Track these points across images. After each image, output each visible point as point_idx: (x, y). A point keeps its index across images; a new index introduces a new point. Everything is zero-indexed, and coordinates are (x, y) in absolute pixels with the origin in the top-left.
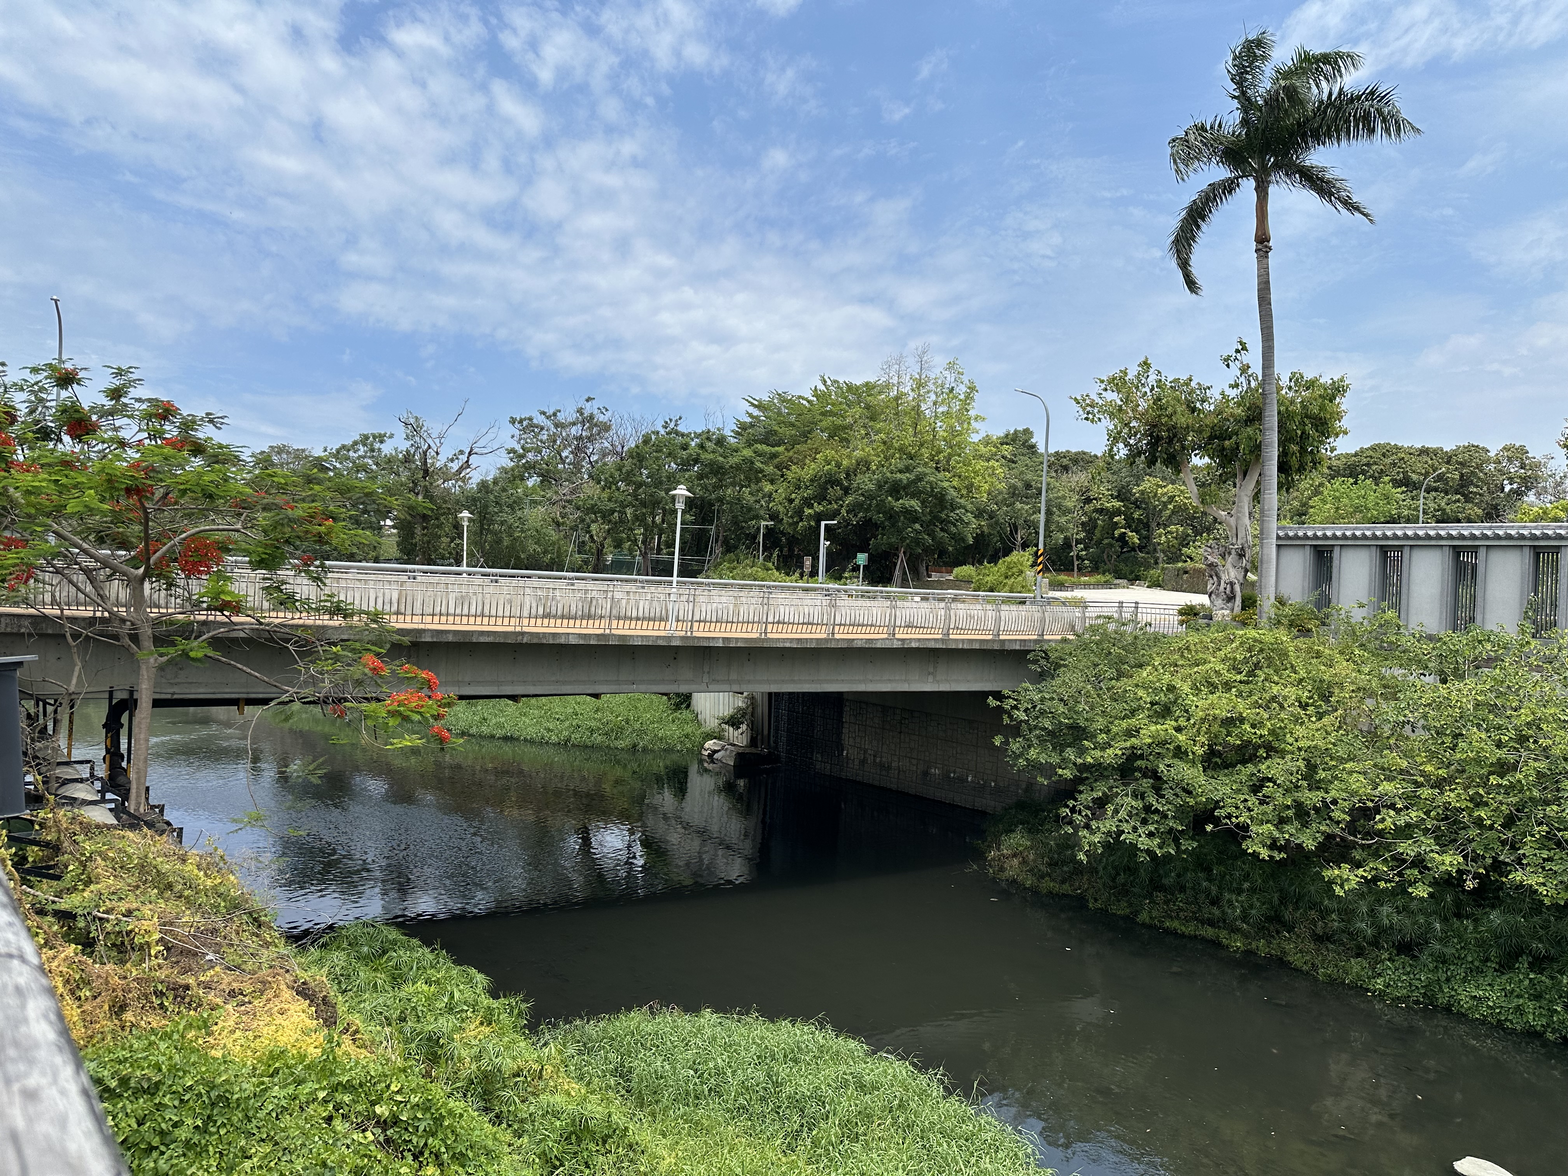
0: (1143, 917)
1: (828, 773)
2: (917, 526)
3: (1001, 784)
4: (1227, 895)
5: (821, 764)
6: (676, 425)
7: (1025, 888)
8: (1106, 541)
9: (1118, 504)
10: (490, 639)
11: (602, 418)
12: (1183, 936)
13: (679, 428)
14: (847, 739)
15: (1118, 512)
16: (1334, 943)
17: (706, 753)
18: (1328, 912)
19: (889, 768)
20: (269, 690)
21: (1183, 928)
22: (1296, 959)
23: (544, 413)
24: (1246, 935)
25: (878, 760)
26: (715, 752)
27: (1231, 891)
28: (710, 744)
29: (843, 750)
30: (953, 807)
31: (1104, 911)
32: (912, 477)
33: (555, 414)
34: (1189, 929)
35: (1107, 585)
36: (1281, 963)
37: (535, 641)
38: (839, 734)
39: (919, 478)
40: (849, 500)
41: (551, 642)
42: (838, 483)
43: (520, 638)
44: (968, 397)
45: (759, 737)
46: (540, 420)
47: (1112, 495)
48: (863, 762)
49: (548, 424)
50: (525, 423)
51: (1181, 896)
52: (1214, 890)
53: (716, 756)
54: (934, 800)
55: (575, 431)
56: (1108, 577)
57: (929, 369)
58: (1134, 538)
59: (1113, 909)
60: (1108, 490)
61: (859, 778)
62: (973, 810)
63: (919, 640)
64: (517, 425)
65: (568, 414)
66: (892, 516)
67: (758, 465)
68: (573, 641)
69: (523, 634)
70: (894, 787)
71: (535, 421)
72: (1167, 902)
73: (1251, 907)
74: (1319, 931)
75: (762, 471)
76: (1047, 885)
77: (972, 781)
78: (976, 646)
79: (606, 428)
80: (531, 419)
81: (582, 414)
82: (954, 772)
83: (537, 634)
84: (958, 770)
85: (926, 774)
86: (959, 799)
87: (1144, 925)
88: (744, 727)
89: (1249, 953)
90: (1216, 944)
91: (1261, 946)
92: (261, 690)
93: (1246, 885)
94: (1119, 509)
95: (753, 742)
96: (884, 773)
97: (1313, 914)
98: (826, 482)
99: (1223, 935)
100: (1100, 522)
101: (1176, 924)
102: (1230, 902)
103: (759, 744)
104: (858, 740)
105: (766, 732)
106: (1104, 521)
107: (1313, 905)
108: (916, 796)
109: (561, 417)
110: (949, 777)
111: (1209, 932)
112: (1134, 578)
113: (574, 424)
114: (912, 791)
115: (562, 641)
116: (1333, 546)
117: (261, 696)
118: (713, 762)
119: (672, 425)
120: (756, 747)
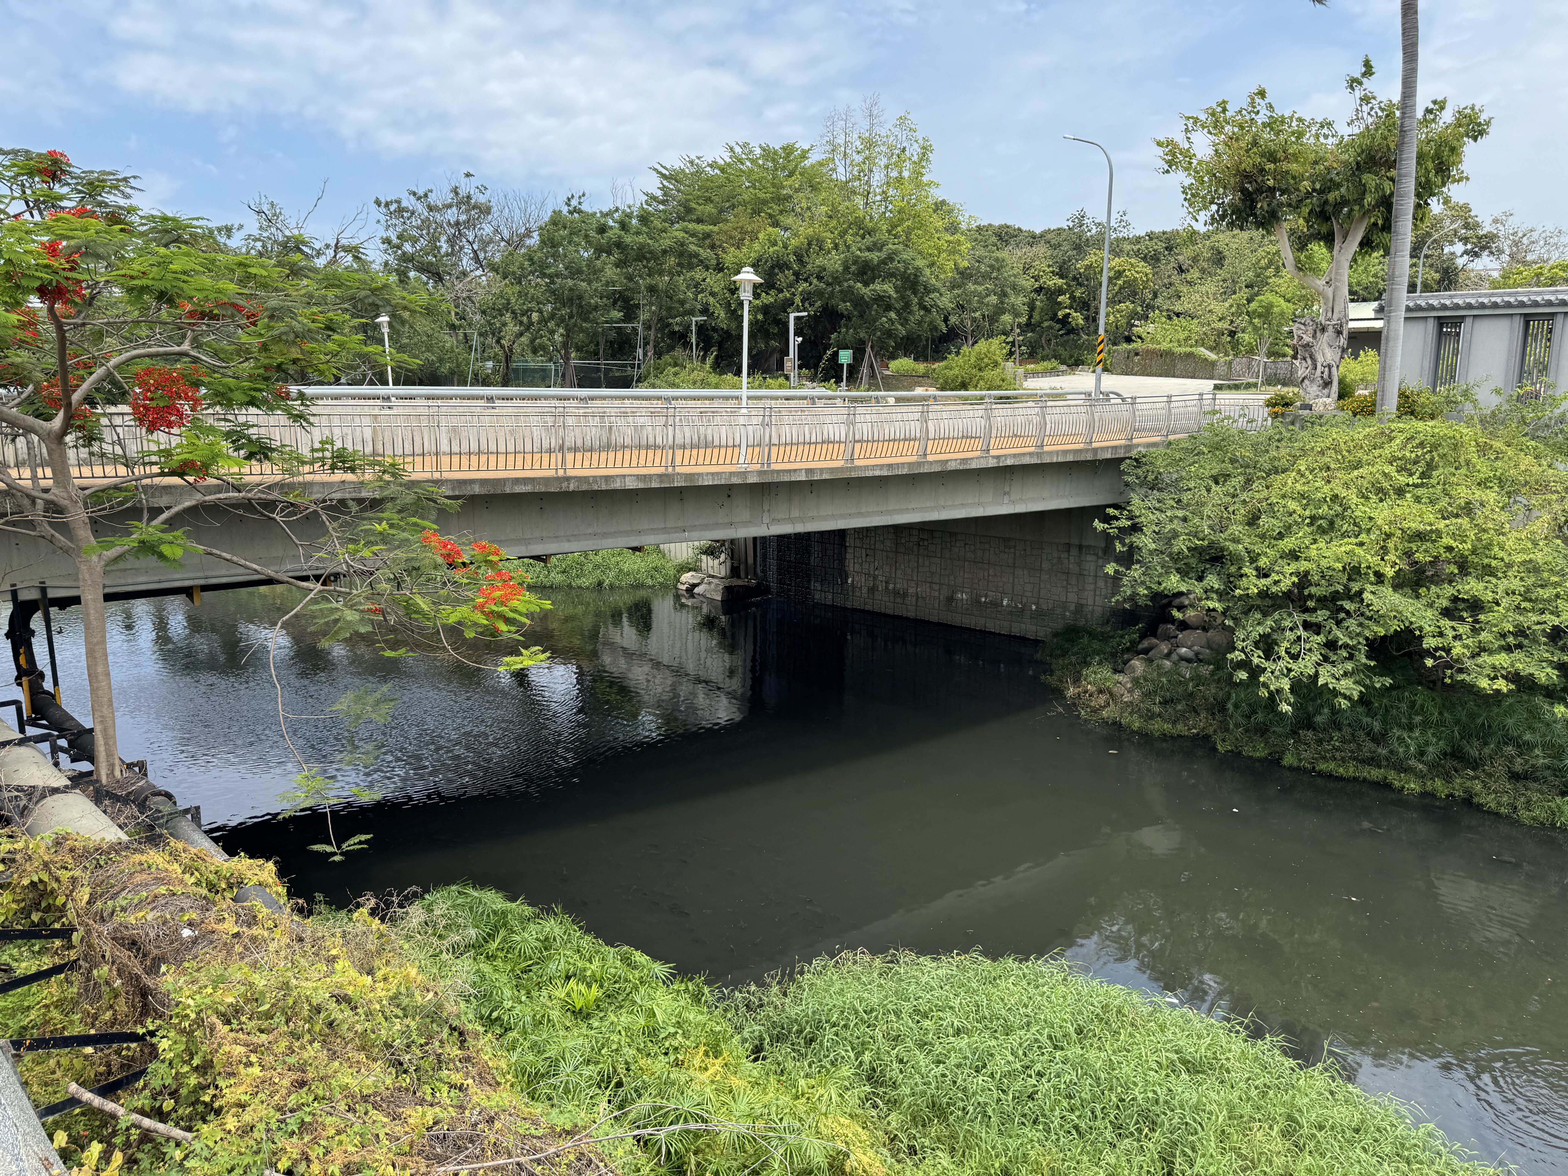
0: (1289, 760)
1: (830, 603)
2: (893, 315)
3: (1045, 607)
4: (1397, 732)
5: (821, 594)
6: (580, 203)
7: (1133, 732)
8: (1046, 324)
9: (1060, 282)
10: (528, 488)
11: (482, 199)
12: (1340, 779)
13: (583, 207)
14: (852, 565)
15: (1060, 291)
16: (1536, 780)
17: (684, 587)
18: (1530, 746)
19: (905, 595)
20: (233, 572)
21: (1341, 770)
22: (1489, 801)
23: (414, 194)
24: (1421, 776)
25: (891, 586)
26: (695, 586)
27: (1400, 726)
28: (688, 577)
29: (847, 577)
30: (984, 633)
31: (1237, 754)
32: (883, 255)
33: (426, 195)
34: (1350, 770)
35: (1053, 372)
36: (1468, 802)
37: (584, 487)
38: (842, 560)
39: (890, 258)
40: (803, 286)
41: (604, 487)
42: (787, 266)
43: (564, 485)
44: (923, 157)
45: (742, 567)
46: (408, 202)
47: (1053, 272)
48: (872, 590)
49: (420, 207)
50: (393, 207)
51: (1336, 735)
52: (1377, 726)
53: (696, 590)
54: (961, 628)
55: (452, 215)
56: (1054, 363)
57: (881, 124)
58: (1078, 318)
59: (1247, 751)
60: (1049, 266)
61: (868, 607)
62: (1010, 636)
63: (1015, 456)
64: (383, 209)
65: (441, 196)
66: (859, 303)
67: (693, 247)
68: (631, 484)
69: (568, 479)
70: (911, 615)
71: (404, 204)
72: (1320, 742)
73: (1427, 744)
74: (1518, 767)
75: (697, 255)
76: (1158, 726)
77: (1008, 605)
78: (1070, 458)
79: (486, 210)
80: (398, 202)
81: (457, 194)
82: (986, 597)
83: (585, 479)
84: (990, 593)
85: (950, 599)
86: (992, 626)
87: (1291, 768)
88: (723, 556)
89: (1424, 795)
90: (1385, 786)
91: (1439, 786)
92: (224, 572)
93: (1418, 719)
94: (1060, 288)
95: (734, 572)
96: (899, 600)
97: (1510, 750)
98: (773, 267)
99: (1392, 777)
100: (1038, 303)
101: (1332, 766)
102: (1401, 740)
103: (742, 575)
104: (866, 566)
105: (751, 560)
106: (1042, 301)
107: (1508, 740)
108: (939, 624)
109: (432, 199)
110: (979, 602)
111: (1376, 774)
112: (1075, 363)
113: (450, 206)
114: (934, 619)
115: (617, 485)
116: (1463, 317)
117: (224, 580)
118: (692, 596)
119: (574, 203)
120: (739, 577)
